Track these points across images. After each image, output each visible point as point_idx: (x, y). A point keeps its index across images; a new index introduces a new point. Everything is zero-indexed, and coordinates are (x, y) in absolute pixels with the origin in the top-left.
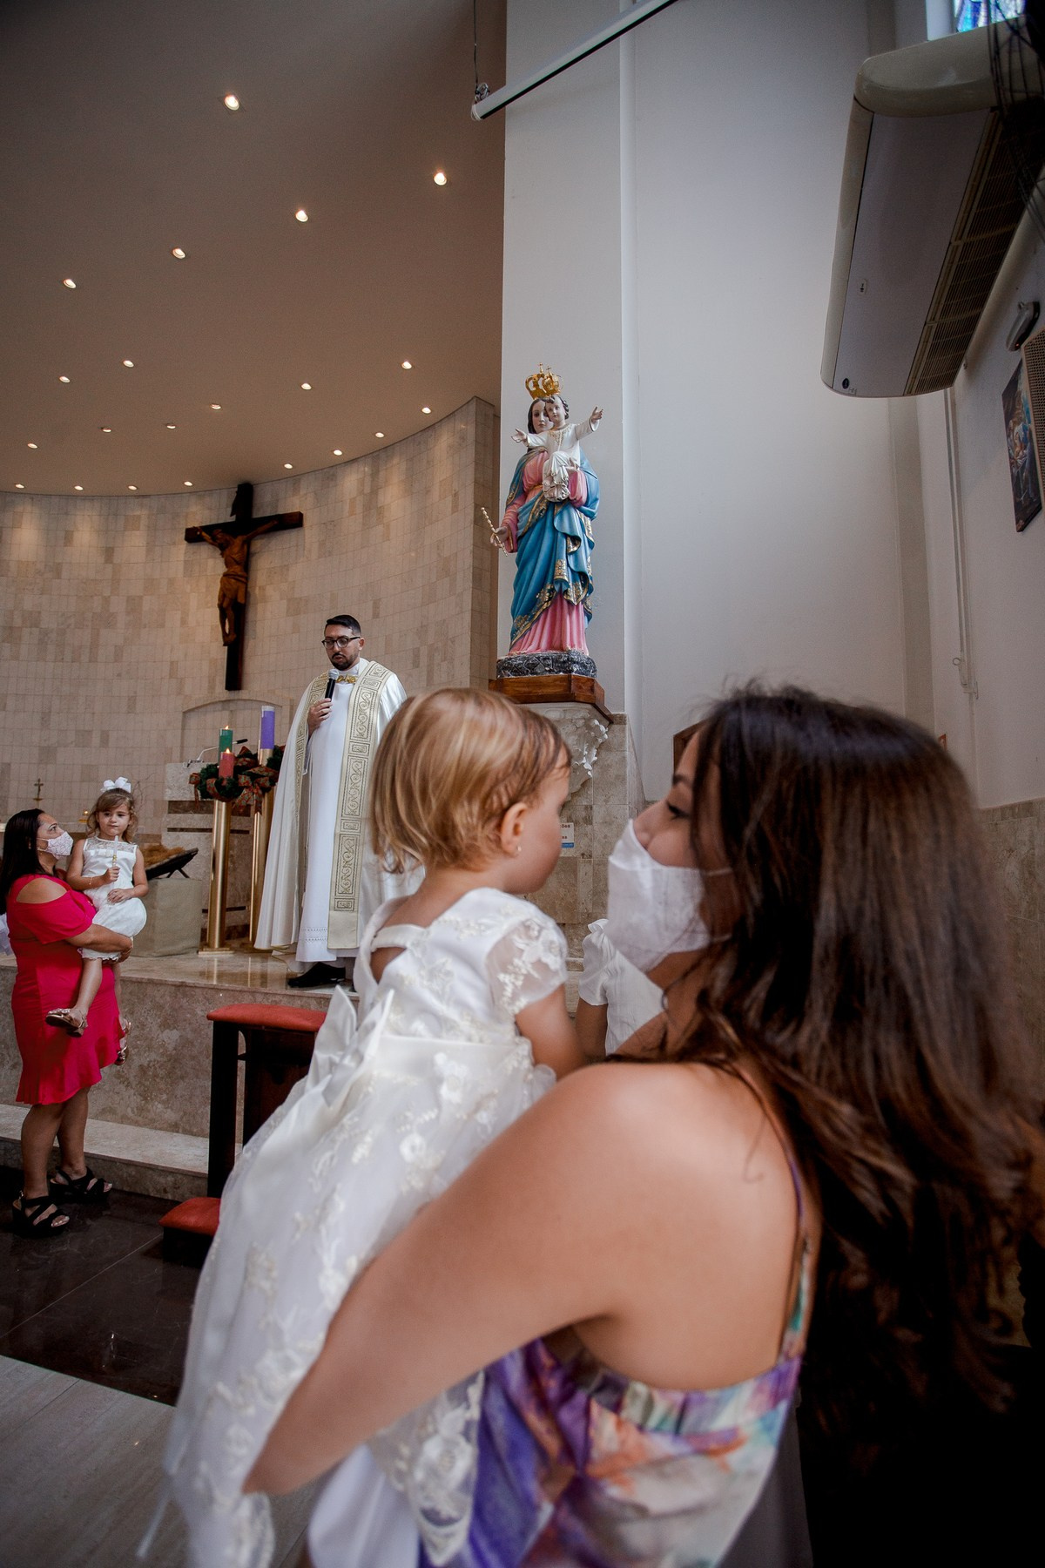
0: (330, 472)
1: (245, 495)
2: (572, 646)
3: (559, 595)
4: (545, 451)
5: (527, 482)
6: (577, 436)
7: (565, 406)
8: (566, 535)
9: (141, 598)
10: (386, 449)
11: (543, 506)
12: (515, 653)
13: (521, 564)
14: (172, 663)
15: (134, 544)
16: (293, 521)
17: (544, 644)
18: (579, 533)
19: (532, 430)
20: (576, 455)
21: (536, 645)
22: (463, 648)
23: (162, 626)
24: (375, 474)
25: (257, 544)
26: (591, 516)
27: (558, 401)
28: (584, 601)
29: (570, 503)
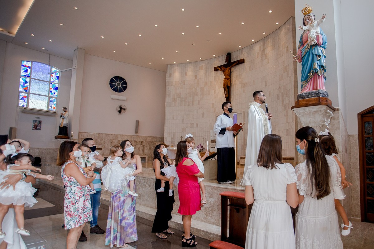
0: (251, 46)
1: (229, 56)
2: (320, 88)
3: (315, 74)
4: (308, 30)
5: (304, 41)
6: (318, 24)
7: (314, 16)
8: (316, 55)
9: (204, 87)
10: (267, 37)
11: (309, 47)
12: (302, 92)
13: (303, 66)
14: (212, 104)
15: (202, 73)
16: (242, 62)
17: (311, 89)
18: (320, 53)
19: (305, 25)
20: (318, 30)
21: (309, 89)
22: (292, 93)
23: (210, 94)
24: (264, 45)
25: (233, 69)
26: (324, 48)
27: (312, 15)
28: (323, 74)
29: (316, 45)
